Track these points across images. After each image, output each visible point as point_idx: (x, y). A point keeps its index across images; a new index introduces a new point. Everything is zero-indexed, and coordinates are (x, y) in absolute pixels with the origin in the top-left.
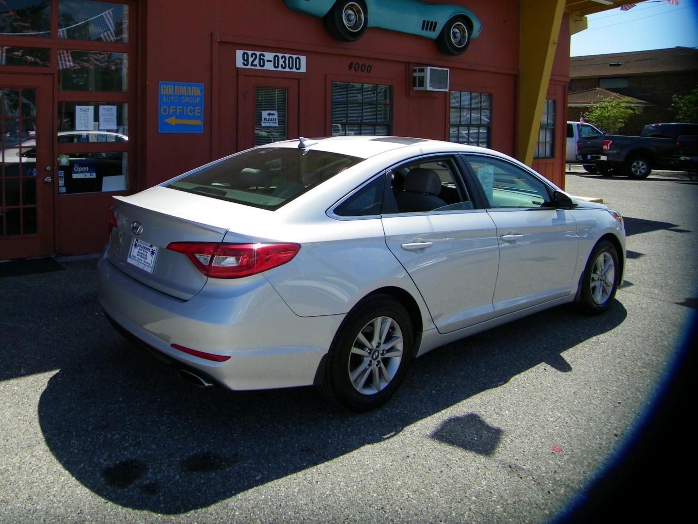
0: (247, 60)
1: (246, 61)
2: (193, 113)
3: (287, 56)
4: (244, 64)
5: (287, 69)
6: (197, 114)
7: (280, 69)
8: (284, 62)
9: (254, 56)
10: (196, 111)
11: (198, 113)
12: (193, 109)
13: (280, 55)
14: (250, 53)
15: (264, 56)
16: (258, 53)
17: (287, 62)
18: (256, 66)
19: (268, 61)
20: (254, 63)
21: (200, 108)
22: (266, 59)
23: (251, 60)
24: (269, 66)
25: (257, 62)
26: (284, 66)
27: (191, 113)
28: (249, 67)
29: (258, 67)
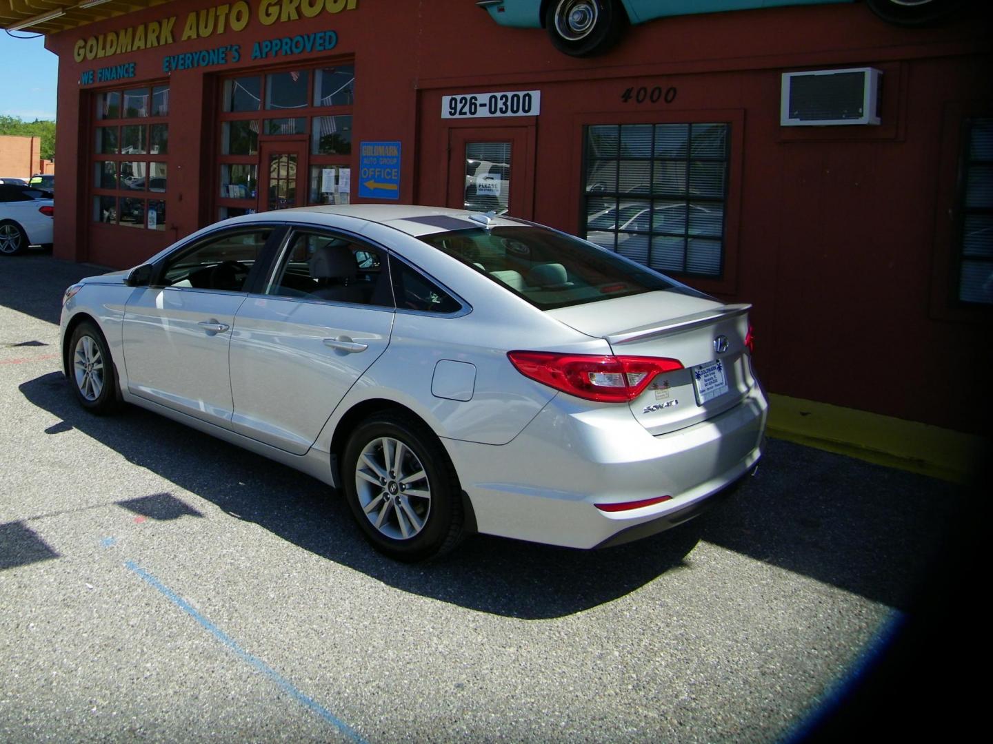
0: (455, 108)
1: (453, 109)
2: (390, 177)
3: (510, 94)
4: (451, 113)
5: (509, 114)
6: (393, 178)
7: (498, 114)
8: (505, 104)
9: (463, 101)
10: (393, 174)
11: (395, 176)
12: (390, 171)
13: (499, 95)
14: (458, 97)
15: (476, 99)
16: (468, 97)
17: (509, 103)
18: (465, 113)
19: (481, 105)
20: (463, 111)
21: (396, 170)
22: (478, 103)
23: (459, 106)
24: (483, 113)
25: (466, 109)
26: (504, 109)
27: (388, 176)
28: (457, 116)
29: (468, 116)
